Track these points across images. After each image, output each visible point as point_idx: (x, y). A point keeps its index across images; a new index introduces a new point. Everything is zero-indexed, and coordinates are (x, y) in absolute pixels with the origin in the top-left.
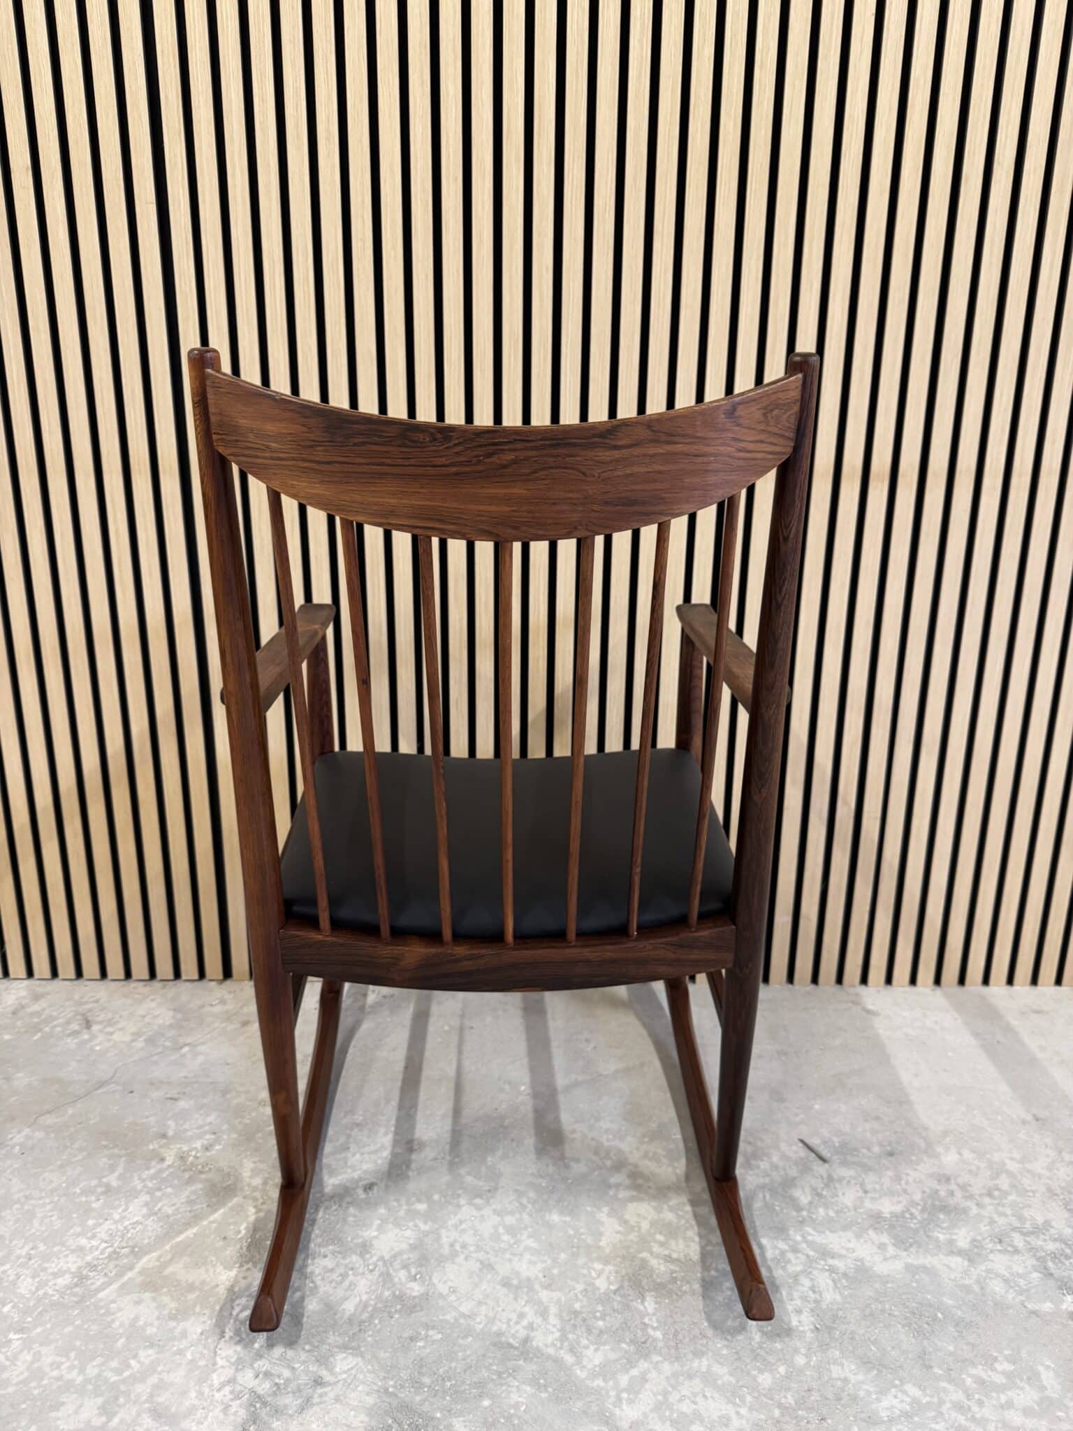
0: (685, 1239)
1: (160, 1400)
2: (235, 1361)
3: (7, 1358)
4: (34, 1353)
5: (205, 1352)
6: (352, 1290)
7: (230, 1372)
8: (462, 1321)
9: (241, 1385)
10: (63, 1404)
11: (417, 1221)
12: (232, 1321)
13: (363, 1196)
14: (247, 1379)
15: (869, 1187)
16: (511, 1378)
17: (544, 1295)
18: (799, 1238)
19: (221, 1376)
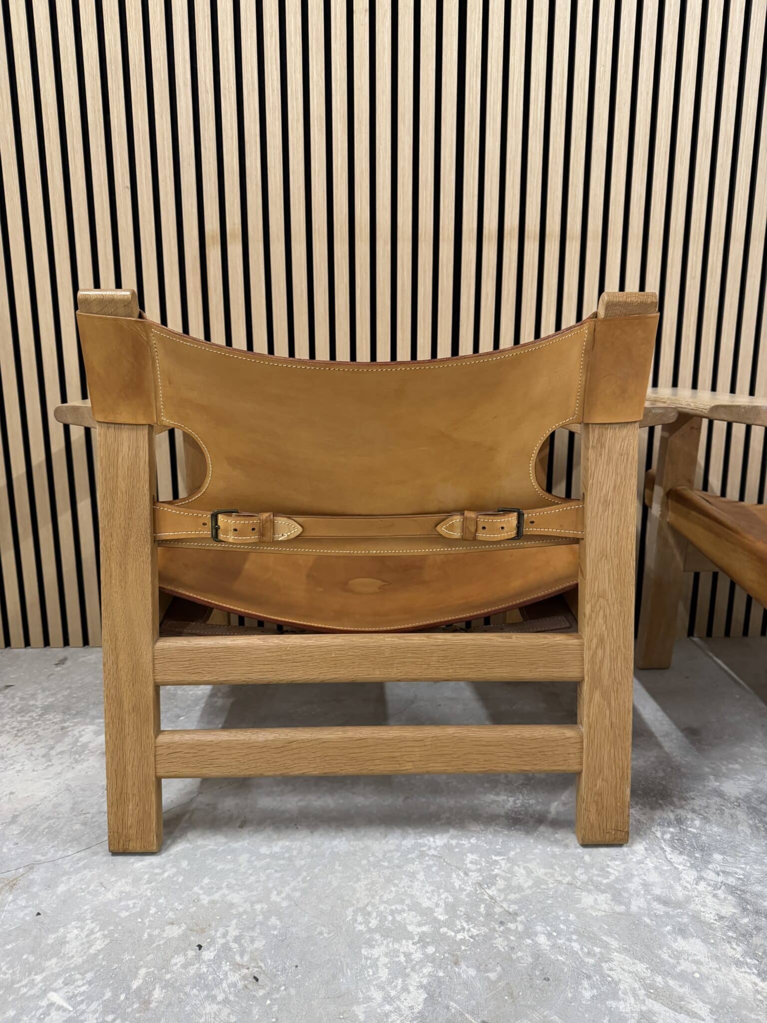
1: (657, 891)
2: (691, 866)
3: (504, 871)
4: (525, 868)
5: (660, 861)
6: (737, 818)
7: (695, 873)
9: (712, 881)
10: (580, 899)
11: (743, 775)
12: (662, 841)
14: (712, 876)
19: (689, 876)
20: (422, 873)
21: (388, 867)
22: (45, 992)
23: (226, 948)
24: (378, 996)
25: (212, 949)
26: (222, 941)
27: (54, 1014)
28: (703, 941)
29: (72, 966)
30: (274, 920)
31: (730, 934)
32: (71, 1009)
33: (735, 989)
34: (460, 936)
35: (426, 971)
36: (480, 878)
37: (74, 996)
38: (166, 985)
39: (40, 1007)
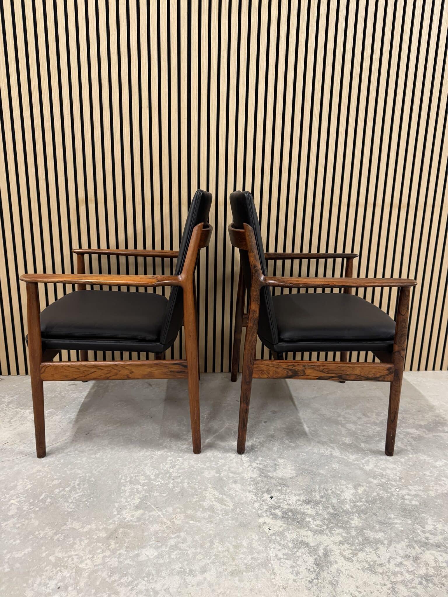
0: (367, 432)
1: (233, 470)
3: (180, 463)
4: (188, 462)
7: (249, 464)
8: (310, 451)
10: (204, 472)
13: (265, 424)
14: (254, 465)
15: (415, 419)
16: (331, 462)
17: (331, 445)
18: (400, 431)
19: (246, 464)
20: (150, 464)
21: (138, 462)
22: (10, 500)
23: (74, 487)
24: (124, 500)
25: (69, 487)
26: (72, 485)
27: (13, 506)
28: (241, 485)
29: (19, 493)
30: (93, 479)
31: (252, 483)
32: (19, 504)
33: (245, 499)
34: (157, 483)
35: (142, 494)
36: (171, 465)
37: (20, 501)
38: (52, 498)
39: (8, 504)
